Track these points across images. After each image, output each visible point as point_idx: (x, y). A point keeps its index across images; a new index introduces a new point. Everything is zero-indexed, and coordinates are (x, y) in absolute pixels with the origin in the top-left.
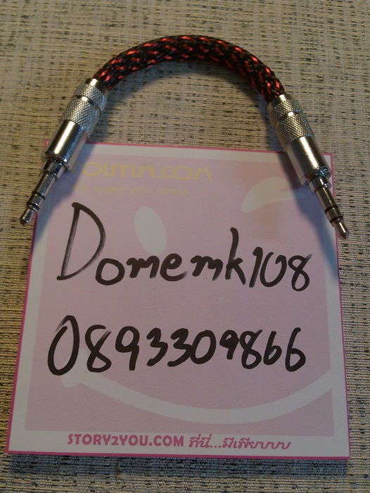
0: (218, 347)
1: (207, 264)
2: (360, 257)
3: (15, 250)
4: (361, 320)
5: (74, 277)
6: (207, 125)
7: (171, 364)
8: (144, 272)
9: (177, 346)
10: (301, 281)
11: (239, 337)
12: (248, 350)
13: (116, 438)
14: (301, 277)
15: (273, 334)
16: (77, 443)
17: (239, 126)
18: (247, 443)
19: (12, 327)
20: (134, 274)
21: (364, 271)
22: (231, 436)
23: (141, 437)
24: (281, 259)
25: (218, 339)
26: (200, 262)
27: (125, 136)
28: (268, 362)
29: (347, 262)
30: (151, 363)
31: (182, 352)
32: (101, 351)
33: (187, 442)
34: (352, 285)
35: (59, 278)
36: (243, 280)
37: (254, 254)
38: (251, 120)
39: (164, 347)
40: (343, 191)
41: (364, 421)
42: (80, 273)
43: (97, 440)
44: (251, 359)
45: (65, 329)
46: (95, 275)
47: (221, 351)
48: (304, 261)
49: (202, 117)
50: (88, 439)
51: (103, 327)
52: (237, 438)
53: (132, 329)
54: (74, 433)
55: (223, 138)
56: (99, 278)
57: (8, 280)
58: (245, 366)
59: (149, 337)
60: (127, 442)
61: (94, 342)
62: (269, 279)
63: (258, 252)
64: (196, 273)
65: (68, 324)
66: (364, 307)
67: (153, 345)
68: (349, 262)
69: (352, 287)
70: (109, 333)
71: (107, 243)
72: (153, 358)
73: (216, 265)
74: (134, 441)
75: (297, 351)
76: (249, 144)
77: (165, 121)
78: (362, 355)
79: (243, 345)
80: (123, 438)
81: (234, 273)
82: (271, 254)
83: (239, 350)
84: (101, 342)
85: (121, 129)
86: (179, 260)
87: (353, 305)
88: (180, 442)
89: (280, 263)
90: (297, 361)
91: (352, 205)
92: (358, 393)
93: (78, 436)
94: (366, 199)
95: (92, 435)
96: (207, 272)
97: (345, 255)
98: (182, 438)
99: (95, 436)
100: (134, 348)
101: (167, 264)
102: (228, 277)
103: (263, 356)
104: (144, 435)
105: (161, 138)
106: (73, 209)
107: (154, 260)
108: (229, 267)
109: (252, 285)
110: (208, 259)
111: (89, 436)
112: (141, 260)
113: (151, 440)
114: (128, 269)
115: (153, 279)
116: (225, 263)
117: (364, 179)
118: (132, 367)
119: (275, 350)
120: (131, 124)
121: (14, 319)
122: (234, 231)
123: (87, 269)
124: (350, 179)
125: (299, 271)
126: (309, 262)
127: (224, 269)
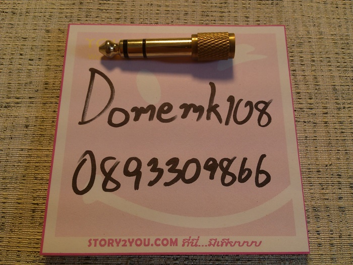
0: (203, 170)
1: (192, 109)
2: (309, 101)
3: (48, 105)
4: (313, 149)
5: (91, 122)
6: (189, 10)
7: (166, 184)
8: (145, 117)
9: (170, 171)
10: (265, 119)
11: (218, 162)
12: (226, 172)
13: (125, 241)
14: (265, 117)
15: (245, 160)
16: (95, 246)
17: (214, 9)
18: (228, 243)
19: (45, 161)
20: (136, 119)
21: (313, 111)
22: (215, 238)
23: (145, 240)
24: (249, 103)
25: (202, 165)
26: (186, 108)
27: (128, 20)
28: (242, 181)
29: (300, 106)
30: (151, 184)
31: (175, 175)
32: (113, 176)
33: (180, 242)
34: (305, 122)
35: (80, 123)
36: (220, 121)
37: (228, 100)
38: (223, 5)
39: (161, 172)
40: (295, 53)
41: (319, 225)
42: (96, 119)
43: (110, 243)
44: (228, 179)
45: (85, 160)
46: (107, 120)
47: (205, 174)
48: (267, 104)
49: (186, 4)
50: (103, 242)
51: (114, 158)
52: (220, 239)
53: (136, 159)
54: (93, 238)
55: (202, 19)
56: (110, 122)
57: (42, 127)
58: (224, 184)
59: (149, 165)
60: (134, 244)
61: (107, 170)
62: (240, 119)
63: (231, 99)
64: (184, 116)
65: (88, 157)
66: (315, 138)
67: (152, 170)
68: (302, 105)
69: (305, 124)
70: (119, 163)
71: (115, 97)
72: (152, 180)
73: (199, 110)
74: (139, 243)
75: (263, 172)
76: (222, 22)
77: (158, 9)
78: (315, 174)
79: (222, 168)
80: (131, 240)
81: (213, 115)
82: (241, 100)
83: (219, 173)
84: (112, 170)
85: (125, 15)
86: (170, 107)
87: (306, 137)
88: (174, 243)
89: (248, 107)
90: (264, 179)
91: (302, 63)
92: (313, 203)
93: (96, 240)
94: (313, 59)
95: (107, 239)
96: (192, 115)
97: (299, 100)
98: (176, 240)
99: (109, 240)
100: (137, 173)
101: (162, 110)
102: (208, 118)
103: (237, 176)
104: (147, 238)
105: (156, 20)
106: (90, 73)
107: (151, 108)
108: (209, 111)
109: (227, 123)
110: (192, 105)
111: (104, 240)
112: (142, 108)
113: (152, 242)
114: (132, 115)
115: (151, 122)
116: (206, 108)
117: (310, 44)
118: (137, 187)
119: (247, 172)
120: (133, 11)
121: (47, 156)
122: (212, 85)
123: (101, 116)
124: (300, 44)
125: (263, 112)
126: (270, 105)
127: (205, 113)
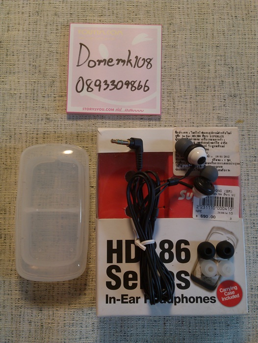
5: (81, 66)
7: (110, 90)
8: (102, 64)
9: (112, 85)
10: (149, 65)
11: (130, 82)
12: (133, 86)
13: (95, 109)
15: (140, 82)
16: (85, 110)
18: (132, 110)
20: (99, 64)
22: (127, 109)
23: (102, 109)
24: (144, 59)
25: (124, 83)
26: (119, 60)
28: (138, 89)
30: (105, 89)
31: (114, 86)
32: (91, 86)
33: (115, 110)
35: (78, 66)
36: (132, 66)
37: (135, 58)
39: (108, 85)
42: (83, 64)
43: (90, 109)
44: (133, 88)
47: (125, 86)
48: (151, 60)
50: (88, 109)
52: (129, 109)
53: (99, 80)
54: (84, 108)
56: (89, 66)
58: (131, 90)
59: (104, 82)
61: (88, 84)
62: (139, 66)
63: (137, 57)
64: (118, 64)
65: (81, 79)
67: (105, 84)
70: (92, 81)
71: (90, 56)
73: (124, 61)
74: (100, 109)
75: (147, 86)
79: (131, 84)
80: (98, 109)
81: (129, 63)
82: (140, 58)
83: (130, 86)
84: (90, 84)
86: (112, 60)
89: (143, 61)
90: (147, 89)
96: (121, 64)
100: (100, 86)
101: (109, 61)
102: (127, 65)
103: (137, 87)
106: (80, 45)
107: (105, 60)
108: (127, 62)
109: (134, 67)
110: (121, 60)
112: (101, 60)
113: (105, 109)
114: (97, 63)
115: (105, 66)
116: (126, 61)
118: (99, 91)
119: (141, 86)
122: (129, 51)
123: (85, 63)
125: (149, 63)
127: (126, 63)
